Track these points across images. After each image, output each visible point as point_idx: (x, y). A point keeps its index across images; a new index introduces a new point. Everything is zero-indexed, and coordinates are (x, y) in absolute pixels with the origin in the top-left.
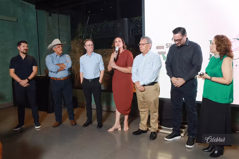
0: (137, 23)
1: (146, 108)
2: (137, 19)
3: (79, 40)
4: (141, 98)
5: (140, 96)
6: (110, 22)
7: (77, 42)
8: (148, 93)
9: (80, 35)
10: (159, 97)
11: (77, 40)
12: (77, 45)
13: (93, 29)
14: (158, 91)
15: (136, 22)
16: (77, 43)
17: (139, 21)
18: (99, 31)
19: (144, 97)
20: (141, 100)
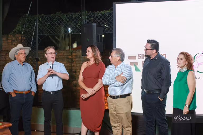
0: (103, 19)
1: (119, 122)
2: (103, 13)
3: (17, 35)
4: (113, 111)
5: (113, 109)
6: (65, 14)
7: (14, 38)
8: (120, 106)
9: (18, 29)
10: (132, 112)
11: (14, 36)
12: (13, 44)
13: (39, 21)
14: (131, 103)
15: (101, 17)
16: (14, 40)
17: (105, 16)
18: (49, 25)
19: (116, 109)
20: (113, 113)
